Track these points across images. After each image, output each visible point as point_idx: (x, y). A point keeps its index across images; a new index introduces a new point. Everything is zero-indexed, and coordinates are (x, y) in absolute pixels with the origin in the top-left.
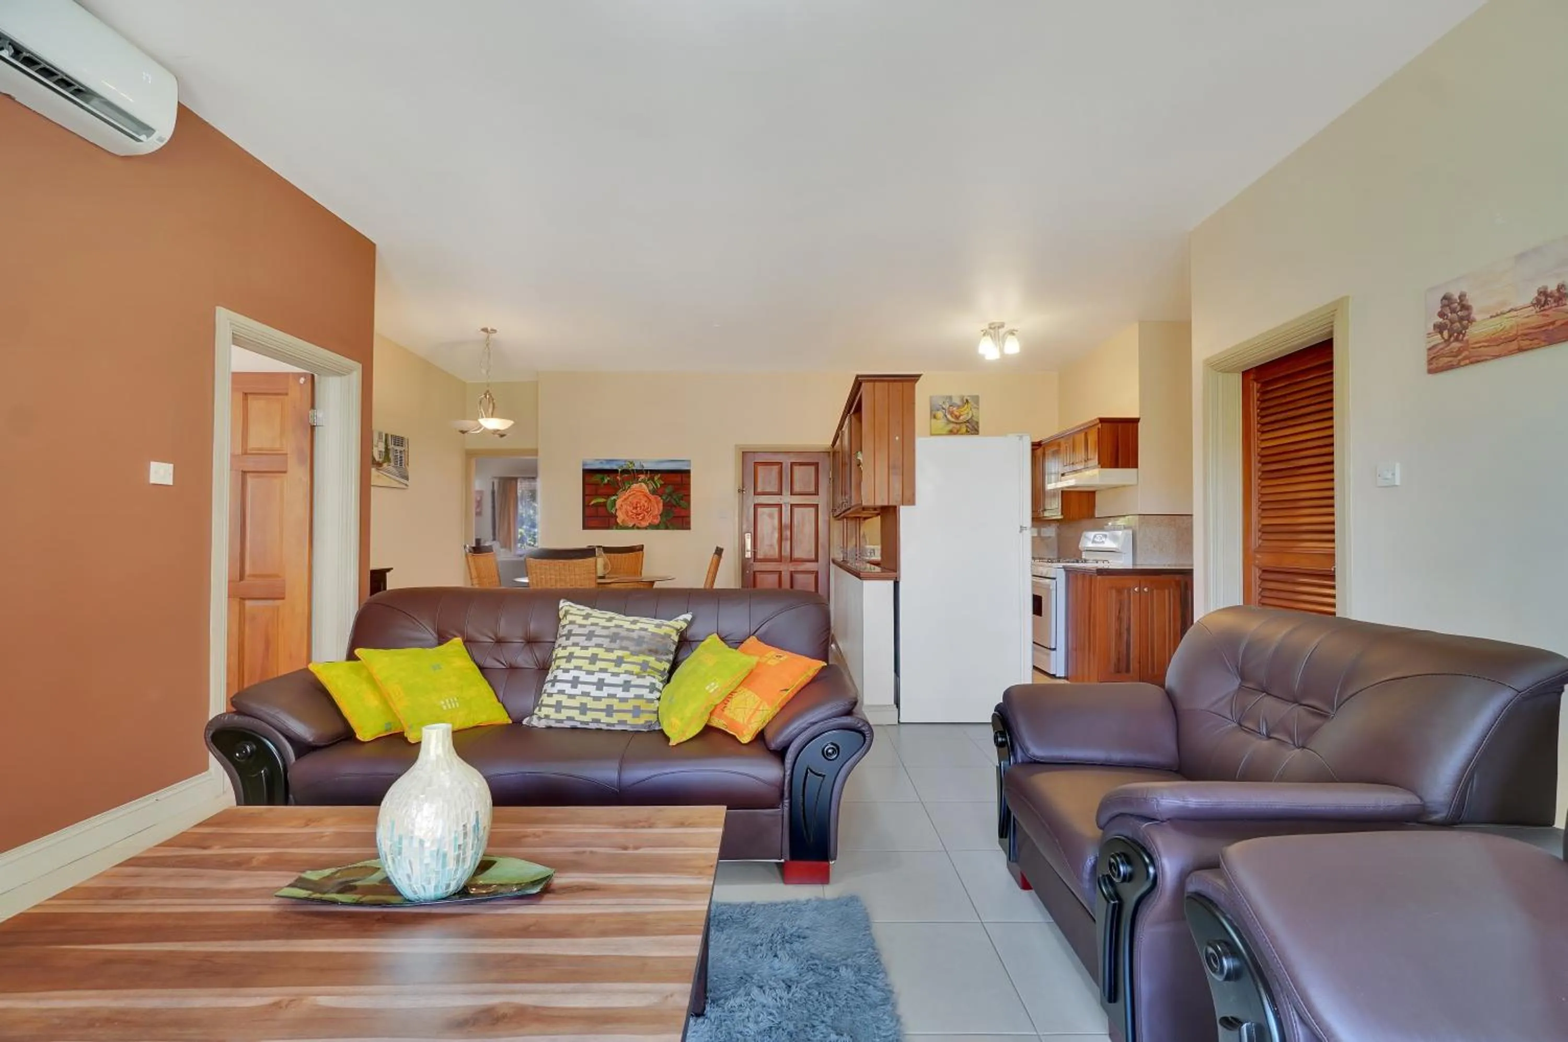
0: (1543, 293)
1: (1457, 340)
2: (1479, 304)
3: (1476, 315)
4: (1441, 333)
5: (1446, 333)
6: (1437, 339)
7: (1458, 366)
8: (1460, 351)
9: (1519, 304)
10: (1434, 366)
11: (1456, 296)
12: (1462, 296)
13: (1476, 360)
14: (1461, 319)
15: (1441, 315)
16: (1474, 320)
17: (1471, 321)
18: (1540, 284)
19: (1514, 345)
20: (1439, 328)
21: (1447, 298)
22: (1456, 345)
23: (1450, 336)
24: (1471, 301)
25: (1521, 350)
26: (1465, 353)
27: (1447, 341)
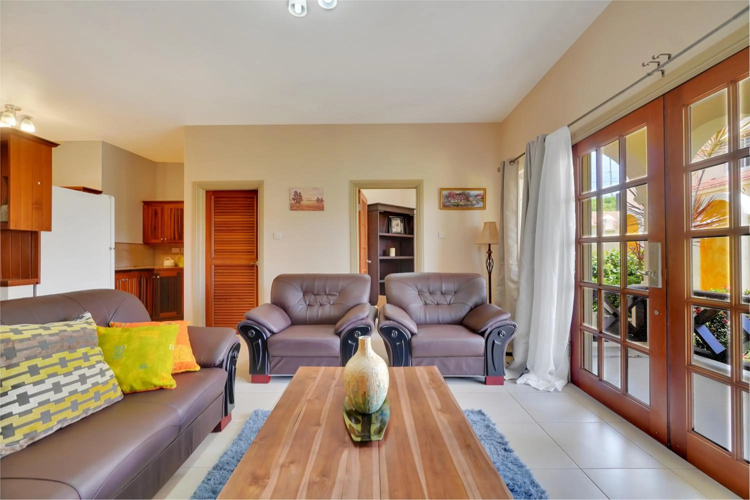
0: (318, 198)
1: (298, 204)
2: (304, 196)
3: (303, 199)
4: (294, 200)
5: (295, 201)
6: (293, 202)
7: (299, 210)
8: (299, 207)
9: (313, 200)
10: (292, 209)
11: (298, 192)
12: (300, 193)
13: (303, 210)
14: (299, 199)
15: (294, 196)
16: (303, 200)
17: (302, 200)
18: (318, 196)
19: (312, 209)
20: (294, 199)
21: (296, 192)
22: (298, 205)
23: (297, 202)
24: (302, 195)
25: (313, 210)
26: (300, 208)
27: (296, 203)
